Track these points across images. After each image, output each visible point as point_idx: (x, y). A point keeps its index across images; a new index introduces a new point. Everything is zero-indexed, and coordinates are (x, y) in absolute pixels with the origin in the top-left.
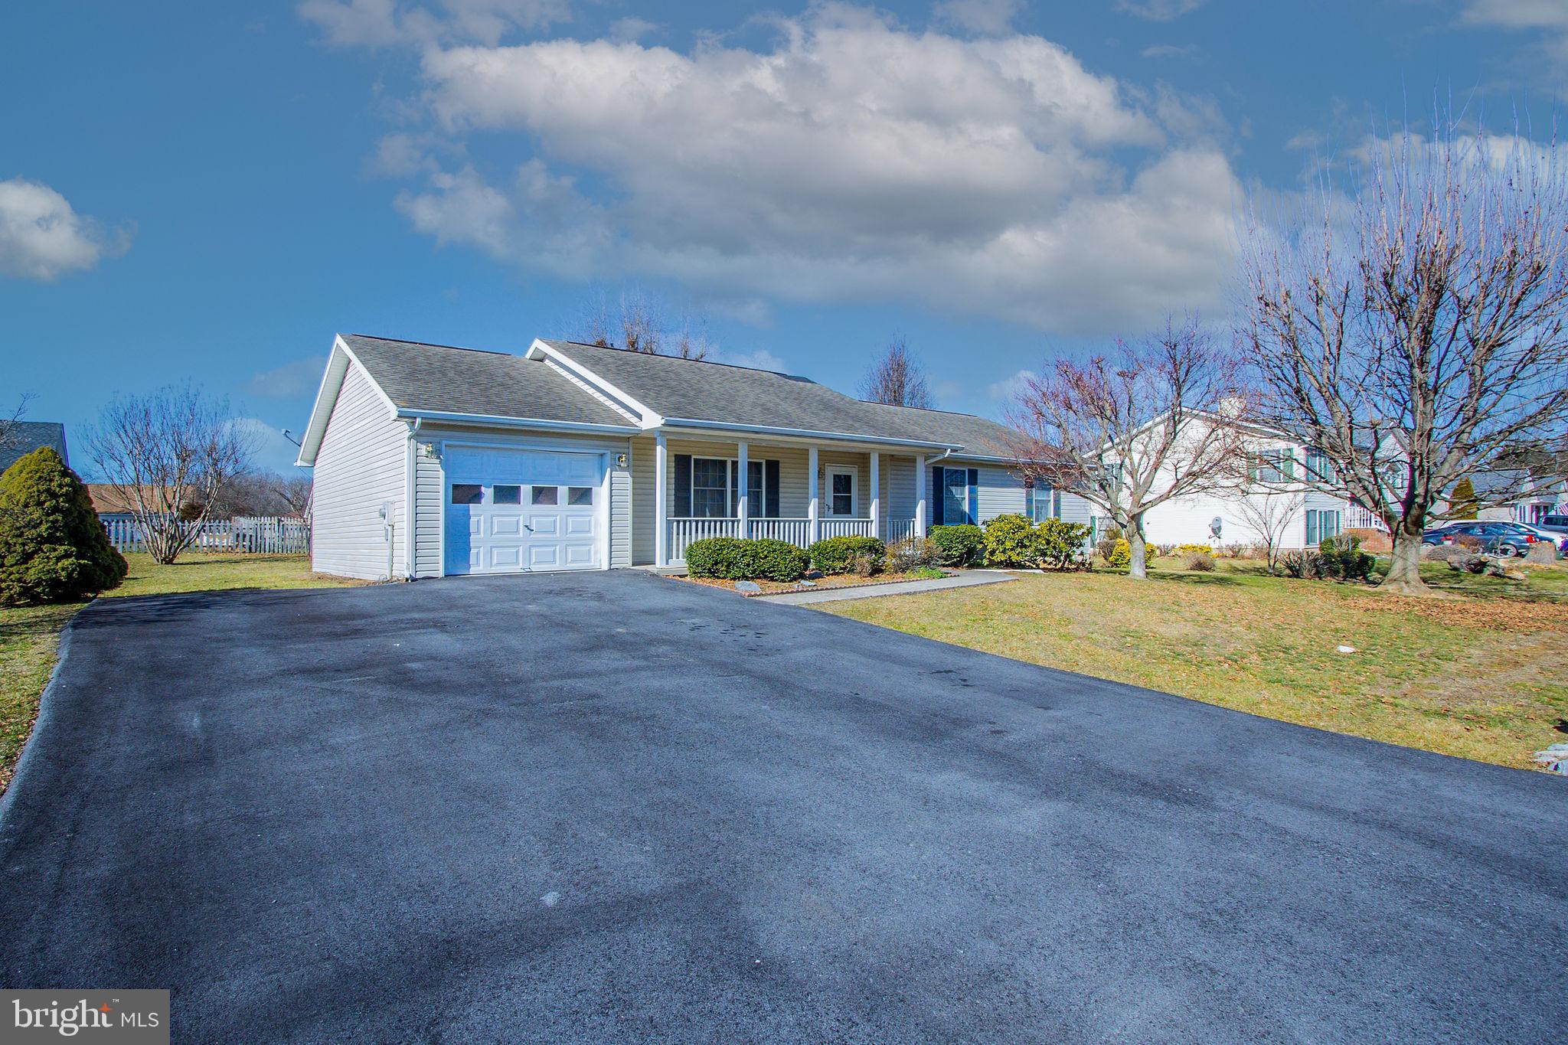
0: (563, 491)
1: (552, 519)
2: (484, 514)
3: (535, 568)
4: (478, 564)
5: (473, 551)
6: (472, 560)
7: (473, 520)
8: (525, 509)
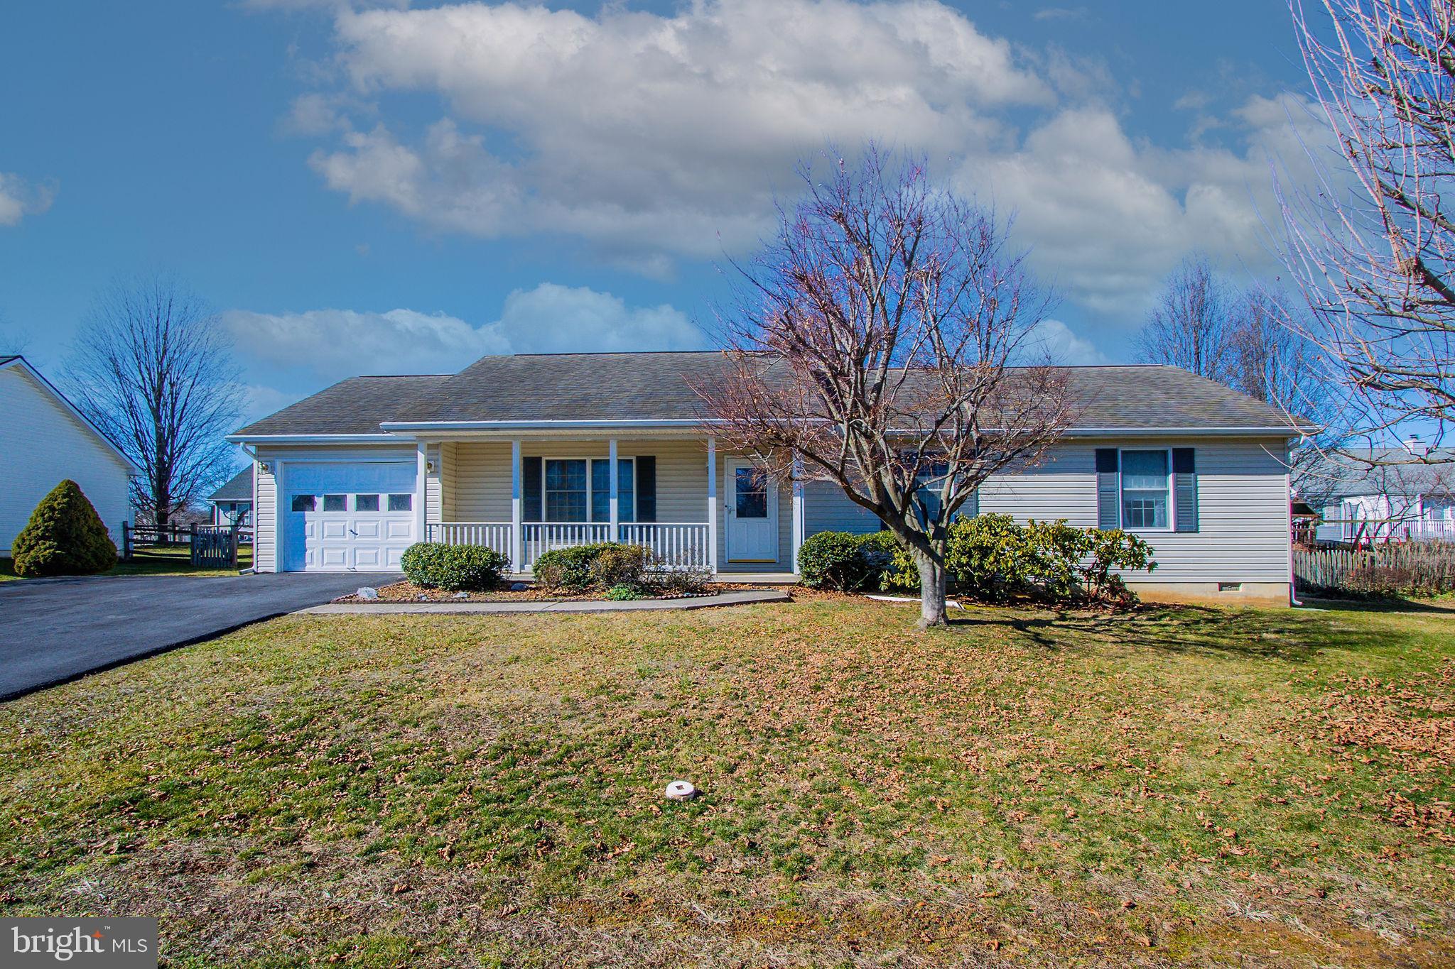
0: (384, 499)
1: (375, 524)
2: (317, 520)
3: (359, 568)
4: (312, 562)
5: (308, 552)
6: (308, 559)
7: (308, 525)
8: (351, 515)
